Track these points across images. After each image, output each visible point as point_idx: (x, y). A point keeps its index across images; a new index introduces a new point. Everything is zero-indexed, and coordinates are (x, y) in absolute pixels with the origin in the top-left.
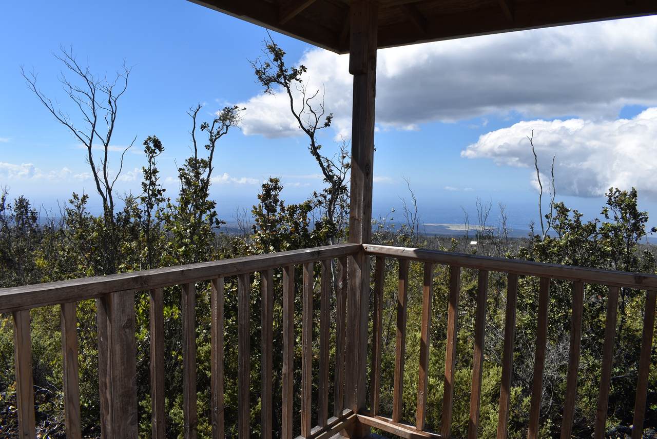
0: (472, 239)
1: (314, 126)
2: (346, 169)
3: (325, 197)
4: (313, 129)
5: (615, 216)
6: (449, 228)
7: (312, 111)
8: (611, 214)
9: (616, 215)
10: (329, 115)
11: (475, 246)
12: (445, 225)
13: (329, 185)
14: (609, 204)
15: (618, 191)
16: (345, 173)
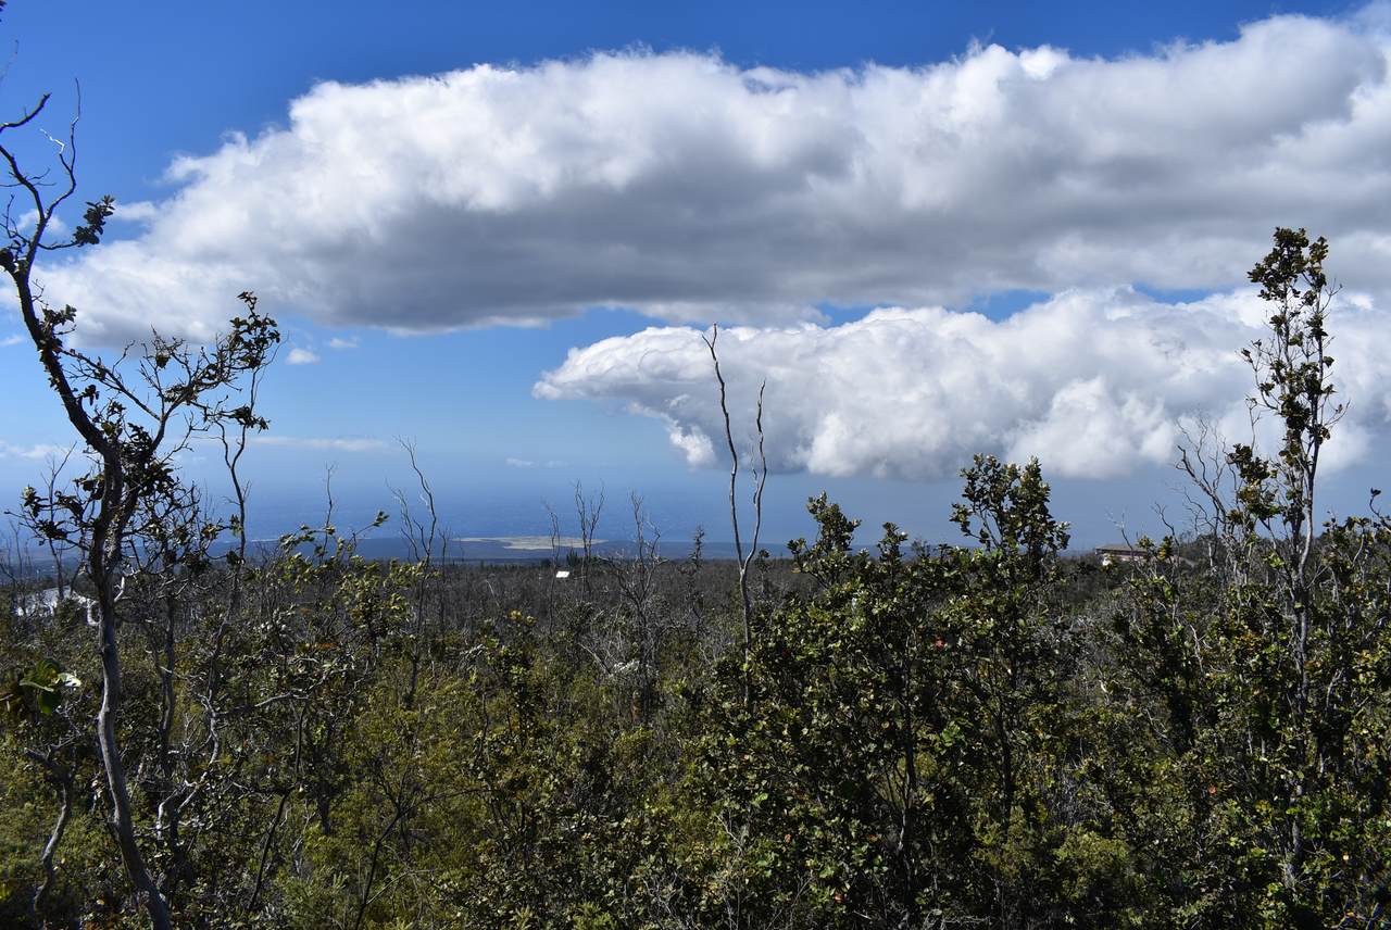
0: (560, 568)
1: (31, 237)
2: (168, 405)
3: (77, 509)
4: (26, 249)
5: (982, 531)
6: (510, 544)
7: (23, 181)
8: (976, 523)
9: (985, 530)
10: (98, 200)
11: (567, 580)
12: (502, 539)
13: (91, 463)
14: (971, 497)
15: (993, 465)
16: (165, 418)
